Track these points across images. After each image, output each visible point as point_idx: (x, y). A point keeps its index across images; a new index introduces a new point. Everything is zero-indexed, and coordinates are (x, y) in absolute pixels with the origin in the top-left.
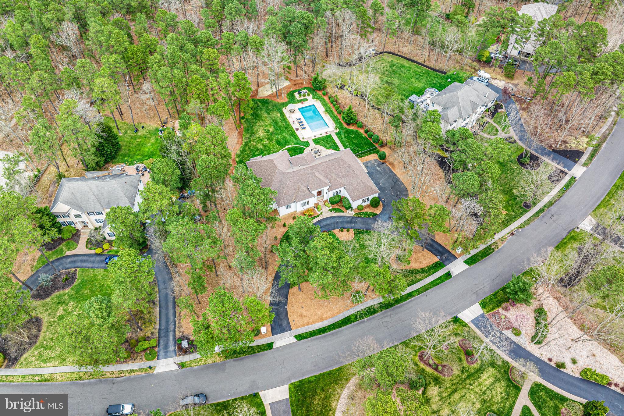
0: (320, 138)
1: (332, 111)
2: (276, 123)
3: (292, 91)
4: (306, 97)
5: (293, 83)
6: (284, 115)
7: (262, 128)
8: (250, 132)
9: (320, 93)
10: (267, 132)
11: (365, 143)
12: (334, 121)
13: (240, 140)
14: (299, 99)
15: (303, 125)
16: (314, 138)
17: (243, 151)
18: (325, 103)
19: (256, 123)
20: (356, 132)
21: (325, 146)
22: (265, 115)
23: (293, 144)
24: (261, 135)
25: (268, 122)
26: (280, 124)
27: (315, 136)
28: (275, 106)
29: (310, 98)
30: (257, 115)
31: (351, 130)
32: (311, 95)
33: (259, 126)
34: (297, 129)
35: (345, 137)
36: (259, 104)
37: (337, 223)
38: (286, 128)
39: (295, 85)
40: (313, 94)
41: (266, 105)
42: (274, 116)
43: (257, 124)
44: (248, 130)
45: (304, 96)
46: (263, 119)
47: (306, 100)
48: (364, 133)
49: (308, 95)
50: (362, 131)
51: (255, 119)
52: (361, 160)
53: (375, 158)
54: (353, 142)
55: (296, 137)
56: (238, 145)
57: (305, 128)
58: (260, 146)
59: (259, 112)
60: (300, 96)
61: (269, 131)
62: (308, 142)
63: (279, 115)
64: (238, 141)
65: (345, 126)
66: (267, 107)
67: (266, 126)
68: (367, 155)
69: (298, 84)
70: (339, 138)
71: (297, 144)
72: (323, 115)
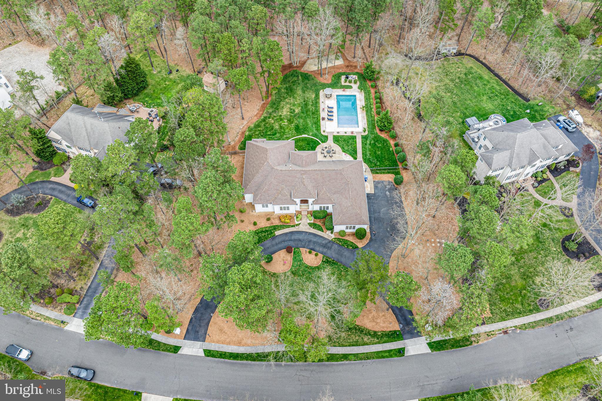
0: (341, 137)
1: (371, 109)
2: (306, 105)
3: (340, 73)
4: (352, 84)
5: (347, 64)
6: (319, 98)
7: (288, 106)
8: (275, 106)
9: (369, 84)
10: (291, 112)
11: (389, 158)
12: (368, 121)
13: (261, 112)
14: (343, 84)
15: (332, 116)
16: (335, 134)
17: (258, 126)
18: (370, 97)
19: (285, 98)
20: (385, 141)
21: (343, 148)
22: (299, 92)
23: (311, 134)
24: (285, 113)
25: (299, 102)
26: (310, 107)
27: (338, 133)
28: (315, 85)
29: (355, 86)
30: (291, 90)
31: (381, 138)
32: (358, 83)
33: (287, 103)
34: (323, 119)
35: (370, 144)
36: (300, 78)
37: (310, 241)
38: (313, 113)
39: (348, 66)
40: (361, 83)
41: (306, 81)
42: (308, 96)
43: (287, 100)
44: (274, 104)
45: (350, 82)
46: (295, 96)
47: (351, 87)
48: (393, 146)
49: (355, 82)
50: (392, 142)
51: (287, 93)
52: (374, 177)
53: (390, 180)
54: (375, 153)
55: (318, 128)
56: (255, 118)
57: (332, 120)
58: (276, 126)
59: (295, 87)
60: (345, 82)
61: (294, 111)
62: (327, 137)
63: (313, 96)
64: (257, 114)
65: (377, 131)
66: (306, 84)
67: (294, 105)
68: (384, 173)
69: (351, 66)
70: (362, 143)
71: (315, 135)
72: (359, 111)
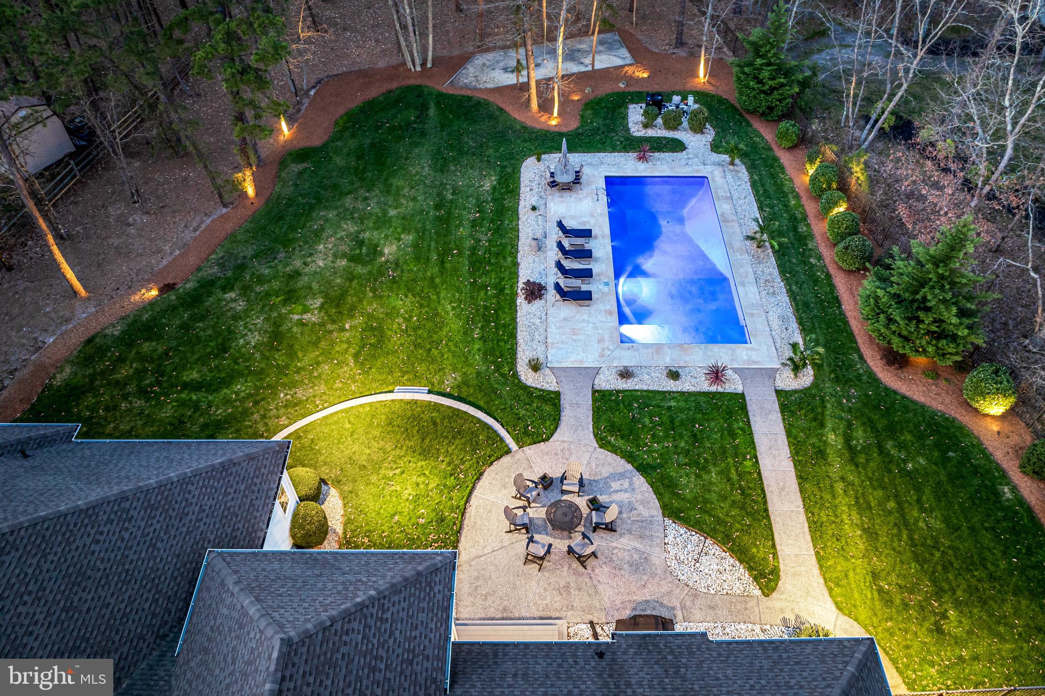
2: (445, 222)
3: (619, 95)
4: (682, 134)
6: (514, 192)
7: (350, 228)
8: (276, 230)
9: (761, 132)
13: (194, 260)
14: (636, 130)
15: (586, 274)
18: (782, 186)
19: (343, 194)
21: (664, 485)
22: (420, 167)
23: (451, 379)
24: (321, 263)
26: (463, 230)
27: (626, 374)
28: (500, 138)
29: (699, 142)
30: (381, 159)
32: (711, 130)
33: (346, 215)
34: (535, 291)
40: (723, 131)
41: (461, 126)
42: (463, 183)
43: (347, 200)
44: (279, 219)
45: (673, 123)
46: (397, 182)
47: (677, 146)
48: (1009, 466)
49: (698, 128)
51: (359, 172)
57: (587, 297)
59: (401, 148)
60: (649, 124)
62: (553, 400)
63: (488, 183)
67: (380, 224)
70: (794, 445)
71: (481, 394)
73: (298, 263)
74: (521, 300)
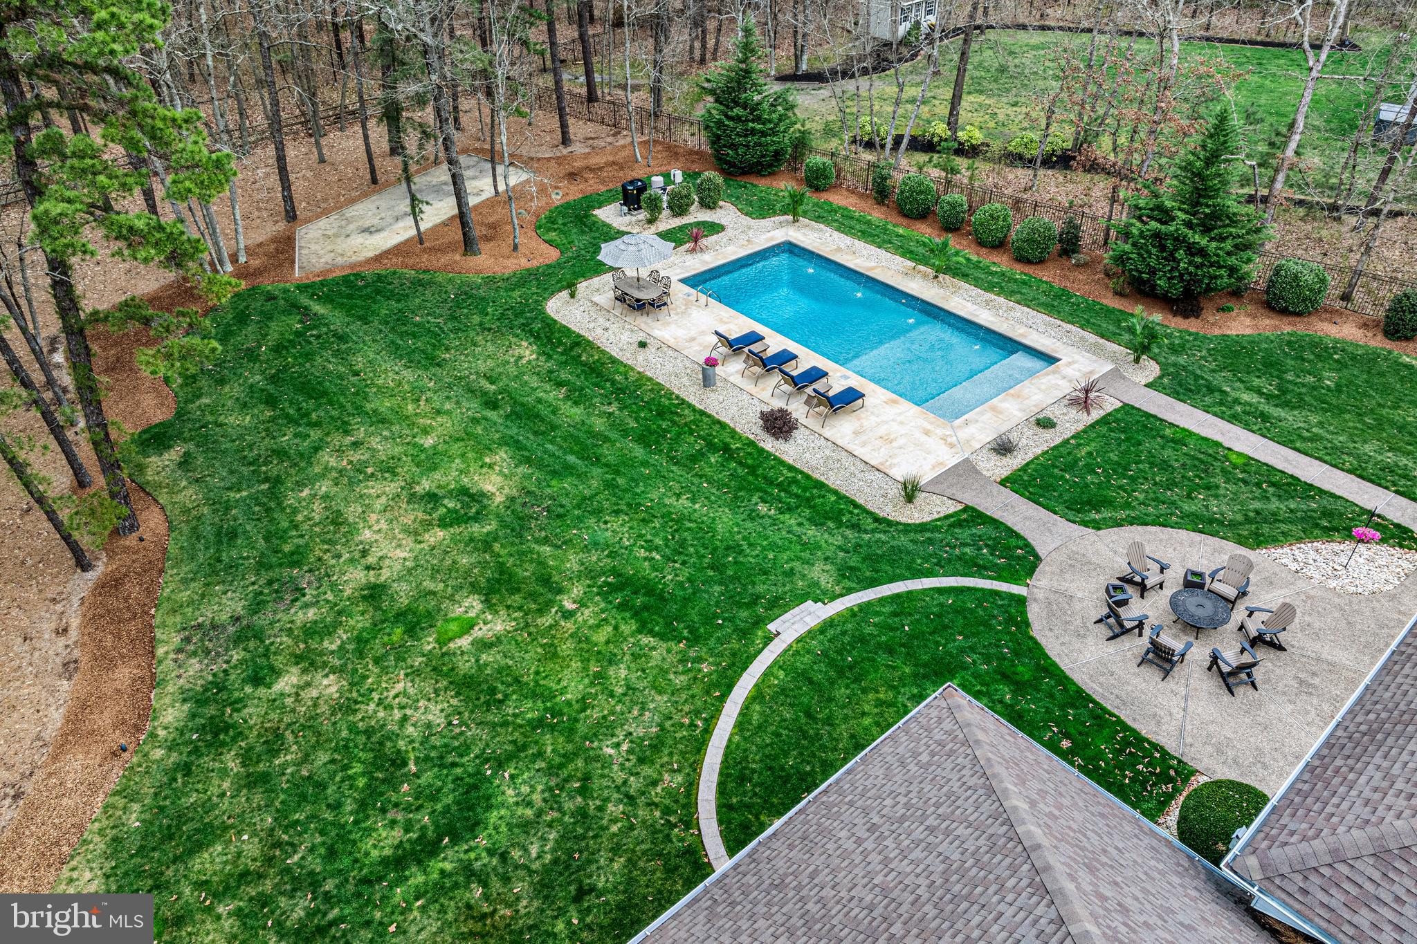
1: (962, 258)
3: (567, 207)
4: (704, 215)
5: (557, 170)
6: (582, 343)
9: (784, 188)
15: (815, 378)
16: (998, 467)
18: (867, 223)
19: (308, 456)
22: (392, 374)
24: (398, 555)
26: (570, 414)
27: (1004, 448)
28: (470, 301)
29: (731, 215)
32: (726, 204)
34: (779, 426)
35: (1280, 401)
38: (648, 437)
39: (575, 176)
40: (740, 198)
42: (484, 367)
44: (231, 537)
46: (380, 405)
47: (711, 228)
49: (711, 207)
50: (1344, 332)
60: (649, 218)
61: (470, 497)
63: (527, 351)
65: (1171, 323)
73: (357, 577)
74: (769, 444)
